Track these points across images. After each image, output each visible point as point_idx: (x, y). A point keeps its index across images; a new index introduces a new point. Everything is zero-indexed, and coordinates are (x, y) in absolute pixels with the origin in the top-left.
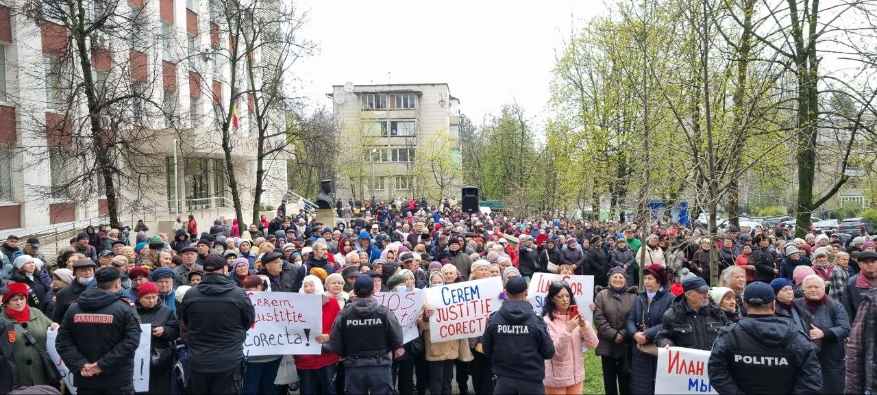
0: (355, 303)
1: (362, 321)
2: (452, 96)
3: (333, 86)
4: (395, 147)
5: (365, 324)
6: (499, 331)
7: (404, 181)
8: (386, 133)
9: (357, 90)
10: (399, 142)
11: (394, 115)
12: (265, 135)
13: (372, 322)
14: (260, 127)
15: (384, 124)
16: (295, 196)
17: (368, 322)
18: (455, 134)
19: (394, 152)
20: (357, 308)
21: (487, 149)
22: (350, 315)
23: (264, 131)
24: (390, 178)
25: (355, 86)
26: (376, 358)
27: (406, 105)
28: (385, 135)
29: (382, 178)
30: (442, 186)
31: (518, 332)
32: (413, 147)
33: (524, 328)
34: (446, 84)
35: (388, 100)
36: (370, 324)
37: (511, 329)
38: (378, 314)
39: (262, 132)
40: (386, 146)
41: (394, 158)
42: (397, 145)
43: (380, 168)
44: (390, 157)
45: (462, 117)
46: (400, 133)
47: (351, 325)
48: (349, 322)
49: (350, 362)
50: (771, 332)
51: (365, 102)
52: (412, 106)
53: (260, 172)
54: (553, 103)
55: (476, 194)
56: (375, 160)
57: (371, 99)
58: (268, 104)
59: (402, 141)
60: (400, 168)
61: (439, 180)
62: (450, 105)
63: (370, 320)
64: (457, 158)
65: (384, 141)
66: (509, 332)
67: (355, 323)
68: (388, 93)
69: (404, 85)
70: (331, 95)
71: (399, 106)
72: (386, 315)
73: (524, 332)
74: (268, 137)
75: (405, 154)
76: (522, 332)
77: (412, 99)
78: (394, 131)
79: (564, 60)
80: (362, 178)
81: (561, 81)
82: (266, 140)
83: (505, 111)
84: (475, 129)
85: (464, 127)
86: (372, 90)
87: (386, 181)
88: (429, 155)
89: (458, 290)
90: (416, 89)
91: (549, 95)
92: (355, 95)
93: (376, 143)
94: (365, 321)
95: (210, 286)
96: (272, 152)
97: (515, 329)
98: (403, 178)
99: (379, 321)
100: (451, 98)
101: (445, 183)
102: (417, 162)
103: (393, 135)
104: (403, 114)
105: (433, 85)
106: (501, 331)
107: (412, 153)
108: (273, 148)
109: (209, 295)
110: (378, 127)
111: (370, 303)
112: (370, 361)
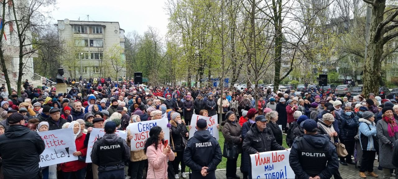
0: (106, 137)
1: (110, 147)
2: (121, 28)
3: (58, 21)
4: (92, 52)
5: (111, 148)
6: (197, 147)
7: (97, 68)
8: (87, 45)
9: (71, 23)
10: (94, 50)
11: (92, 36)
12: (23, 44)
13: (115, 147)
14: (20, 40)
15: (86, 41)
16: (39, 76)
17: (112, 147)
18: (123, 46)
19: (92, 54)
20: (106, 140)
21: (138, 54)
22: (102, 144)
23: (23, 42)
24: (90, 67)
25: (70, 21)
26: (117, 165)
27: (97, 32)
28: (87, 46)
29: (86, 67)
30: (117, 72)
31: (206, 146)
32: (102, 52)
33: (209, 143)
34: (118, 22)
35: (88, 29)
36: (114, 148)
37: (203, 144)
38: (118, 142)
39: (21, 43)
40: (87, 51)
41: (92, 58)
42: (93, 51)
43: (85, 62)
44: (90, 57)
45: (125, 38)
46: (95, 45)
47: (103, 149)
48: (101, 148)
49: (102, 169)
50: (319, 142)
51: (76, 30)
52: (101, 32)
53: (21, 64)
54: (170, 33)
55: (141, 76)
56: (82, 58)
57: (79, 28)
58: (25, 28)
59: (96, 49)
60: (96, 62)
61: (116, 68)
62: (120, 32)
63: (113, 146)
64: (123, 58)
65: (86, 49)
66: (202, 146)
67: (105, 148)
68: (88, 25)
69: (96, 22)
70: (57, 25)
71: (94, 32)
72: (123, 143)
73: (210, 145)
74: (25, 46)
75: (98, 56)
76: (208, 145)
77: (101, 29)
78: (92, 44)
79: (174, 14)
80: (75, 67)
81: (173, 24)
82: (24, 47)
83: (146, 36)
84: (132, 44)
85: (126, 42)
86: (80, 23)
87: (88, 69)
88: (110, 56)
89: (146, 124)
90: (102, 24)
91: (167, 30)
92: (70, 26)
93: (82, 50)
94: (111, 146)
95: (13, 133)
96: (27, 53)
97: (205, 145)
98: (97, 67)
99: (119, 146)
100: (120, 29)
101: (119, 70)
102: (104, 59)
103: (91, 46)
104: (97, 36)
105: (111, 22)
106: (198, 146)
107: (101, 55)
108: (28, 52)
109: (13, 138)
110: (83, 42)
111: (114, 137)
112: (114, 167)
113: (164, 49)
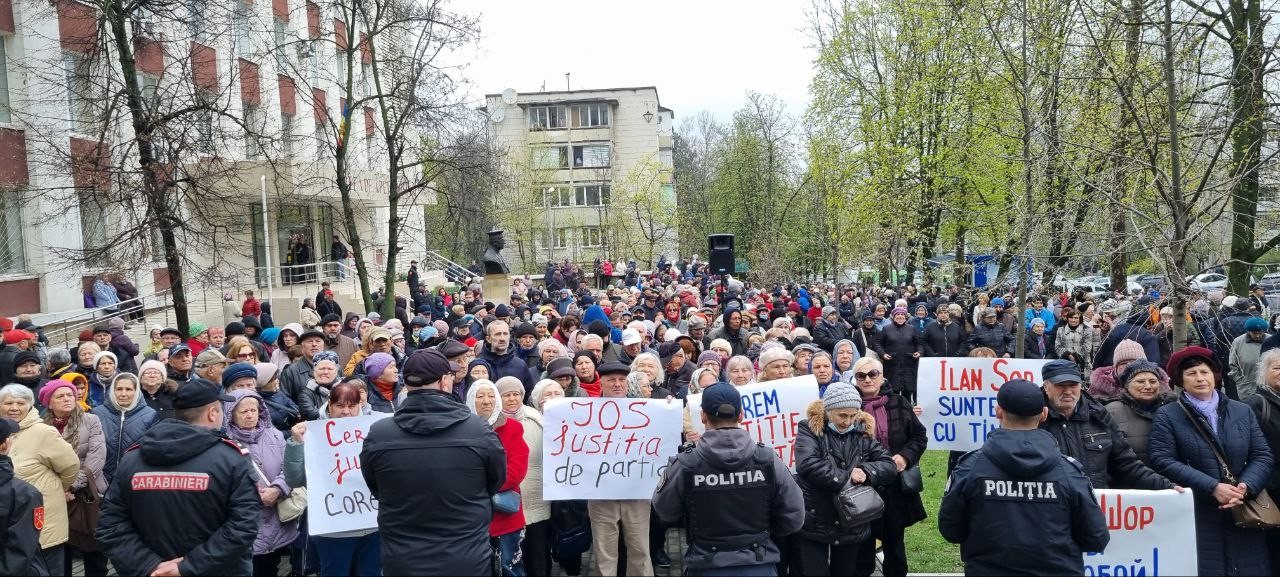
0: (710, 441)
1: (727, 478)
2: (662, 105)
3: (487, 96)
4: (579, 184)
6: (988, 493)
7: (592, 234)
8: (567, 164)
9: (523, 100)
10: (585, 176)
11: (578, 136)
12: (399, 164)
13: (745, 478)
14: (391, 153)
15: (564, 151)
16: (439, 259)
17: (736, 478)
18: (668, 162)
19: (579, 191)
21: (716, 184)
23: (397, 159)
24: (575, 229)
25: (519, 94)
26: (753, 549)
27: (594, 122)
28: (565, 167)
29: (562, 230)
30: (653, 241)
31: (1030, 495)
32: (608, 184)
33: (1044, 489)
34: (654, 88)
35: (568, 114)
37: (1016, 488)
38: (756, 462)
39: (394, 160)
40: (567, 182)
41: (579, 201)
42: (583, 182)
43: (560, 216)
44: (573, 200)
45: (676, 137)
46: (587, 163)
51: (534, 119)
52: (605, 123)
53: (393, 222)
54: (818, 110)
55: (731, 245)
56: (553, 204)
57: (542, 114)
58: (402, 118)
59: (591, 175)
60: (590, 215)
61: (648, 231)
62: (660, 119)
63: (741, 475)
64: (670, 197)
65: (564, 175)
66: (1011, 493)
68: (567, 103)
69: (591, 91)
70: (484, 109)
71: (585, 123)
72: (773, 463)
73: (1048, 496)
74: (404, 167)
75: (595, 195)
76: (1040, 496)
77: (604, 113)
78: (578, 161)
80: (532, 231)
81: (829, 76)
83: (741, 125)
84: (695, 155)
85: (679, 149)
86: (545, 99)
87: (569, 234)
88: (632, 196)
90: (609, 96)
91: (813, 98)
92: (519, 109)
93: (552, 179)
96: (410, 190)
97: (1025, 490)
98: (594, 229)
99: (759, 476)
100: (661, 109)
101: (657, 235)
102: (613, 205)
103: (577, 166)
104: (592, 134)
105: (634, 90)
106: (994, 491)
107: (606, 191)
108: (412, 185)
110: (555, 155)
112: (744, 557)
113: (798, 162)
